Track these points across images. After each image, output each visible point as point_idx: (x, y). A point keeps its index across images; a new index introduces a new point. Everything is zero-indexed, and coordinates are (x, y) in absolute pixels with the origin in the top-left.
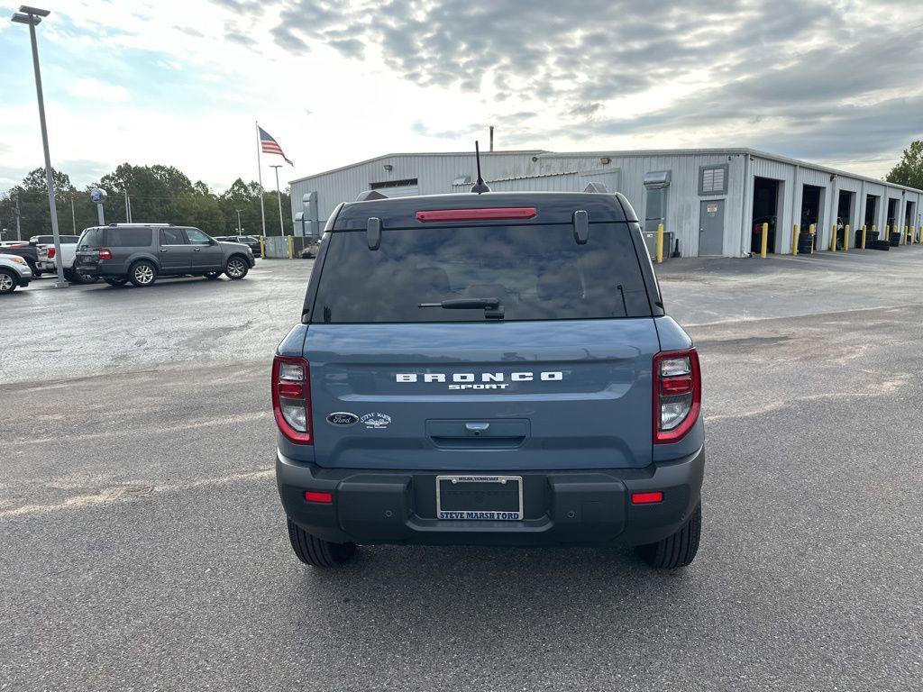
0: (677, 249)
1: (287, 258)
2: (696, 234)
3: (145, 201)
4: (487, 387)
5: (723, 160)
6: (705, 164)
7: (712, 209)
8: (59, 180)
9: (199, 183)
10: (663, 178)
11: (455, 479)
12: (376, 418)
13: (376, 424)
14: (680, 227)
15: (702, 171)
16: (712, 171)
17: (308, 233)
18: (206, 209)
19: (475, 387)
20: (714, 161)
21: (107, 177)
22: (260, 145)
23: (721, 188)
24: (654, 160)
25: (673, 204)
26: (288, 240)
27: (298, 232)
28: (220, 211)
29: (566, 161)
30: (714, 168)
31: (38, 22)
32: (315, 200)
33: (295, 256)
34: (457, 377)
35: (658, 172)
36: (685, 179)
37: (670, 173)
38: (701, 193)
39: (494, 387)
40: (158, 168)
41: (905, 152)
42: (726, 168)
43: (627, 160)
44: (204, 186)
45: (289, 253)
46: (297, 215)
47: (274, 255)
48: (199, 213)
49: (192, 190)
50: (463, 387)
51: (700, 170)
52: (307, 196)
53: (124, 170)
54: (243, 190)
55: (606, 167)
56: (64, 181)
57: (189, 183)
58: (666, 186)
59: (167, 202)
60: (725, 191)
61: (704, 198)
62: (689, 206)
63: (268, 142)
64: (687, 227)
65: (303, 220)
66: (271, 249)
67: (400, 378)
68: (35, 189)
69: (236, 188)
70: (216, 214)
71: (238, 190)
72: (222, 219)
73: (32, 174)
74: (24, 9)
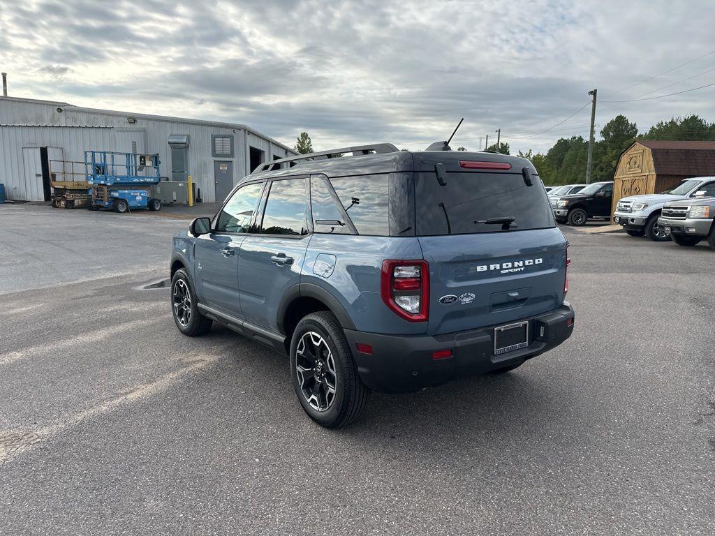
0: (199, 195)
2: (213, 185)
4: (517, 270)
5: (229, 132)
6: (216, 133)
7: (224, 168)
10: (185, 141)
11: (502, 328)
12: (467, 297)
13: (467, 300)
14: (200, 180)
15: (214, 138)
16: (221, 139)
19: (512, 270)
20: (223, 132)
23: (229, 152)
24: (175, 125)
25: (193, 162)
29: (92, 116)
30: (223, 137)
34: (504, 266)
35: (180, 135)
36: (200, 143)
37: (189, 137)
38: (214, 154)
39: (519, 270)
41: (298, 139)
42: (231, 137)
43: (151, 122)
50: (507, 271)
51: (212, 138)
55: (132, 126)
58: (186, 146)
60: (232, 155)
61: (217, 159)
62: (205, 164)
64: (205, 180)
67: (479, 269)
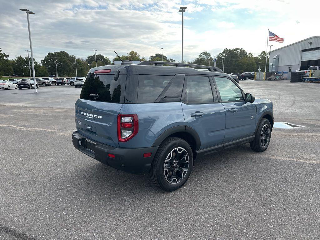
1: (263, 80)
3: (231, 61)
8: (208, 55)
9: (250, 54)
17: (274, 71)
18: (251, 62)
21: (220, 53)
22: (269, 38)
26: (264, 73)
27: (270, 71)
28: (255, 63)
31: (185, 11)
32: (278, 58)
33: (266, 80)
34: (87, 114)
40: (237, 49)
44: (251, 54)
45: (264, 78)
46: (271, 64)
47: (258, 79)
48: (248, 64)
49: (247, 56)
52: (275, 57)
53: (225, 51)
54: (265, 55)
56: (209, 56)
57: (247, 54)
59: (237, 61)
63: (273, 36)
65: (272, 66)
66: (258, 77)
68: (201, 58)
69: (262, 54)
70: (254, 64)
71: (263, 55)
72: (256, 66)
73: (201, 54)
74: (181, 8)
